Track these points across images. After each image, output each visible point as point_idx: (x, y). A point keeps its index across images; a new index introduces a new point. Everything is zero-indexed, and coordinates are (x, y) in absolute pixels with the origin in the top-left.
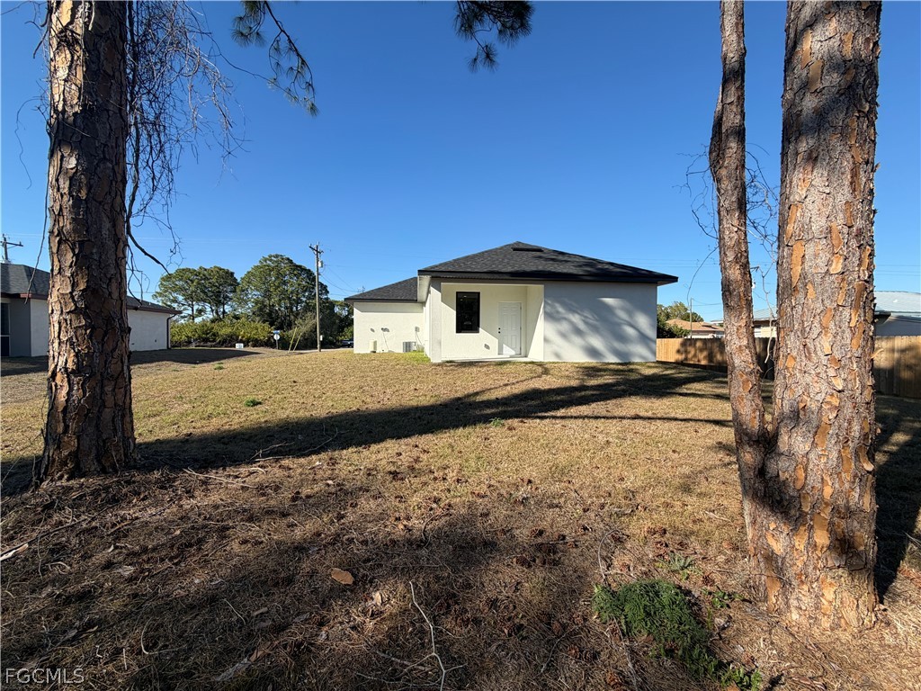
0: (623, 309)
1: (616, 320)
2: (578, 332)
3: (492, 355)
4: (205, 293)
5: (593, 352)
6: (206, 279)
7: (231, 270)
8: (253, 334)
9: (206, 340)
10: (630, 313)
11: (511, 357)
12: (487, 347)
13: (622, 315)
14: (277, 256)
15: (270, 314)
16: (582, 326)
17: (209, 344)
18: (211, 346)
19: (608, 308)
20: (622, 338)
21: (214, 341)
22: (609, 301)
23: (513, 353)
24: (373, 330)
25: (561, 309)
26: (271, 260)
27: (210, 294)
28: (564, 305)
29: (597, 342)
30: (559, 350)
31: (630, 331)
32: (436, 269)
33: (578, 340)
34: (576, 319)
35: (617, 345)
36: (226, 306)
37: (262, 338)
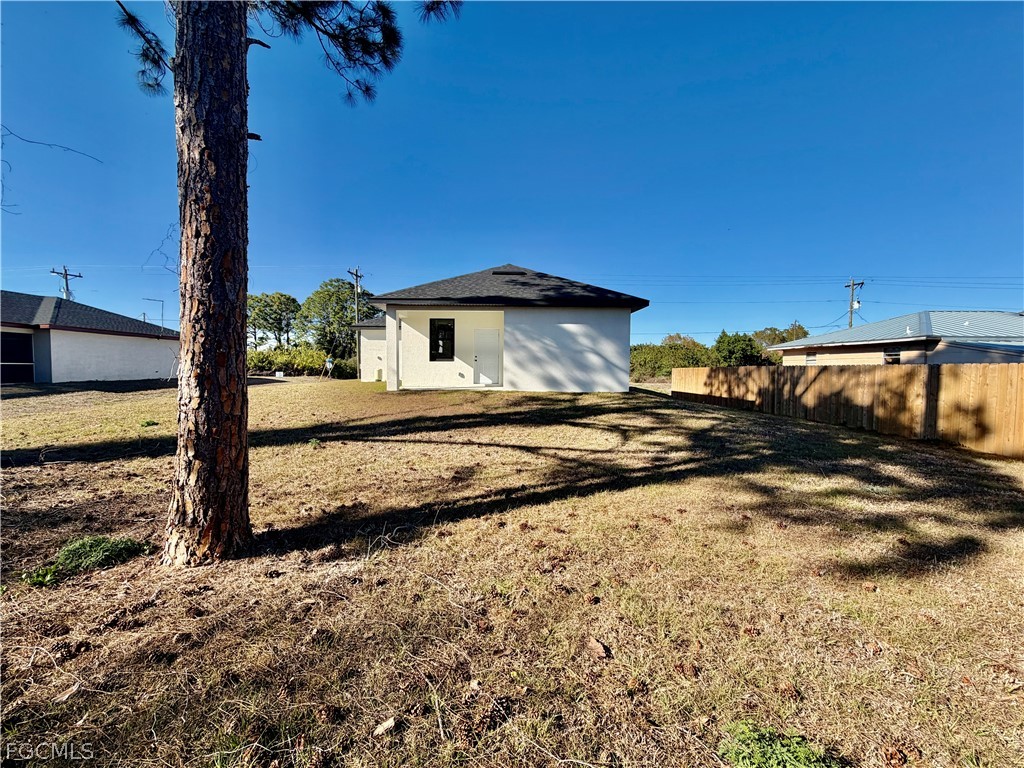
0: (587, 336)
1: (579, 348)
2: (536, 360)
3: (468, 383)
4: (266, 320)
5: (551, 381)
6: (268, 305)
7: (293, 297)
8: (308, 362)
9: (262, 369)
10: (593, 340)
11: (487, 386)
12: (462, 375)
13: (585, 342)
14: (338, 281)
15: (330, 342)
16: (541, 355)
17: (265, 372)
18: (267, 375)
19: (570, 336)
20: (584, 367)
21: (270, 369)
22: (571, 327)
23: (490, 382)
24: (380, 358)
25: (520, 337)
26: (331, 285)
27: (271, 321)
28: (524, 332)
29: (557, 372)
30: (515, 379)
31: (593, 359)
32: (390, 296)
33: (536, 369)
34: (534, 347)
35: (579, 375)
36: (290, 334)
37: (317, 366)
